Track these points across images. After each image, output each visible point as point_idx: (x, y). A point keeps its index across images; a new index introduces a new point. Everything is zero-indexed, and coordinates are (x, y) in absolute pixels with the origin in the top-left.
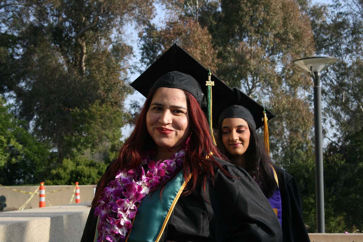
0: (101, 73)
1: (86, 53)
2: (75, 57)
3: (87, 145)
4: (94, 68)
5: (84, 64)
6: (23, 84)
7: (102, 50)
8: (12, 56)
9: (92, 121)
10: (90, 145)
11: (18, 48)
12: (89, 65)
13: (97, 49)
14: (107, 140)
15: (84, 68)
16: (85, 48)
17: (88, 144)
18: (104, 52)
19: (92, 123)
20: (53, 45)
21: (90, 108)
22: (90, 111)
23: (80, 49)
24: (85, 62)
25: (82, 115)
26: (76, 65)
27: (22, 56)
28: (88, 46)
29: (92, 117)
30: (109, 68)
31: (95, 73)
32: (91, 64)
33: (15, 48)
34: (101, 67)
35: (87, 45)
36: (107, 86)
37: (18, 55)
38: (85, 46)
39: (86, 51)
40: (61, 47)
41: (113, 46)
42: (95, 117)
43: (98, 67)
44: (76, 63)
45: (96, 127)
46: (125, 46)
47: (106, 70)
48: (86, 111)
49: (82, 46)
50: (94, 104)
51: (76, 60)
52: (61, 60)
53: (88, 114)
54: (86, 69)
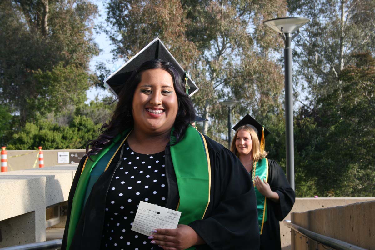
0: (65, 33)
1: (49, 12)
2: (38, 16)
3: (51, 108)
4: (57, 27)
5: (46, 23)
7: (65, 9)
9: (56, 84)
10: (54, 109)
12: (52, 24)
13: (60, 8)
14: (72, 103)
15: (47, 28)
16: (48, 7)
18: (68, 11)
19: (57, 86)
20: (14, 3)
21: (53, 70)
22: (53, 73)
23: (43, 9)
24: (47, 21)
25: (46, 77)
26: (39, 24)
28: (51, 4)
29: (56, 80)
30: (73, 28)
31: (59, 32)
32: (54, 24)
34: (65, 26)
35: (49, 3)
36: (72, 46)
38: (47, 4)
39: (49, 9)
40: (22, 5)
41: (78, 5)
42: (59, 79)
43: (62, 26)
44: (38, 21)
45: (60, 90)
46: (91, 5)
47: (70, 30)
48: (50, 73)
49: (45, 4)
50: (58, 66)
51: (39, 19)
52: (23, 20)
53: (52, 76)
54: (49, 29)
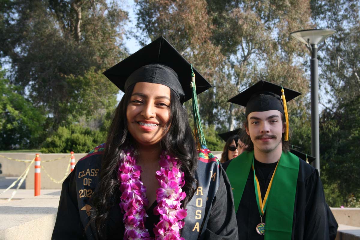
0: (97, 39)
1: (82, 19)
2: (71, 22)
3: (82, 111)
4: (89, 33)
5: (79, 30)
6: (18, 50)
7: (97, 15)
8: (7, 21)
9: (87, 88)
10: (85, 112)
11: (14, 13)
12: (84, 30)
13: (93, 15)
14: (103, 106)
15: (80, 34)
16: (80, 14)
17: (84, 110)
18: (100, 18)
19: (87, 90)
20: (48, 10)
21: (85, 75)
22: (85, 78)
23: (75, 15)
24: (80, 28)
25: (78, 81)
26: (71, 30)
27: (17, 20)
28: (84, 11)
29: (87, 84)
30: (104, 34)
31: (91, 38)
32: (87, 30)
33: (10, 13)
34: (97, 32)
35: (82, 10)
36: (103, 51)
37: (13, 20)
38: (80, 11)
39: (82, 16)
40: (56, 12)
41: (109, 12)
42: (90, 84)
43: (94, 32)
44: (71, 28)
45: (91, 94)
46: (121, 11)
47: (102, 36)
48: (82, 78)
49: (78, 11)
50: (90, 71)
51: (72, 26)
52: (57, 26)
53: (83, 80)
54: (81, 35)
